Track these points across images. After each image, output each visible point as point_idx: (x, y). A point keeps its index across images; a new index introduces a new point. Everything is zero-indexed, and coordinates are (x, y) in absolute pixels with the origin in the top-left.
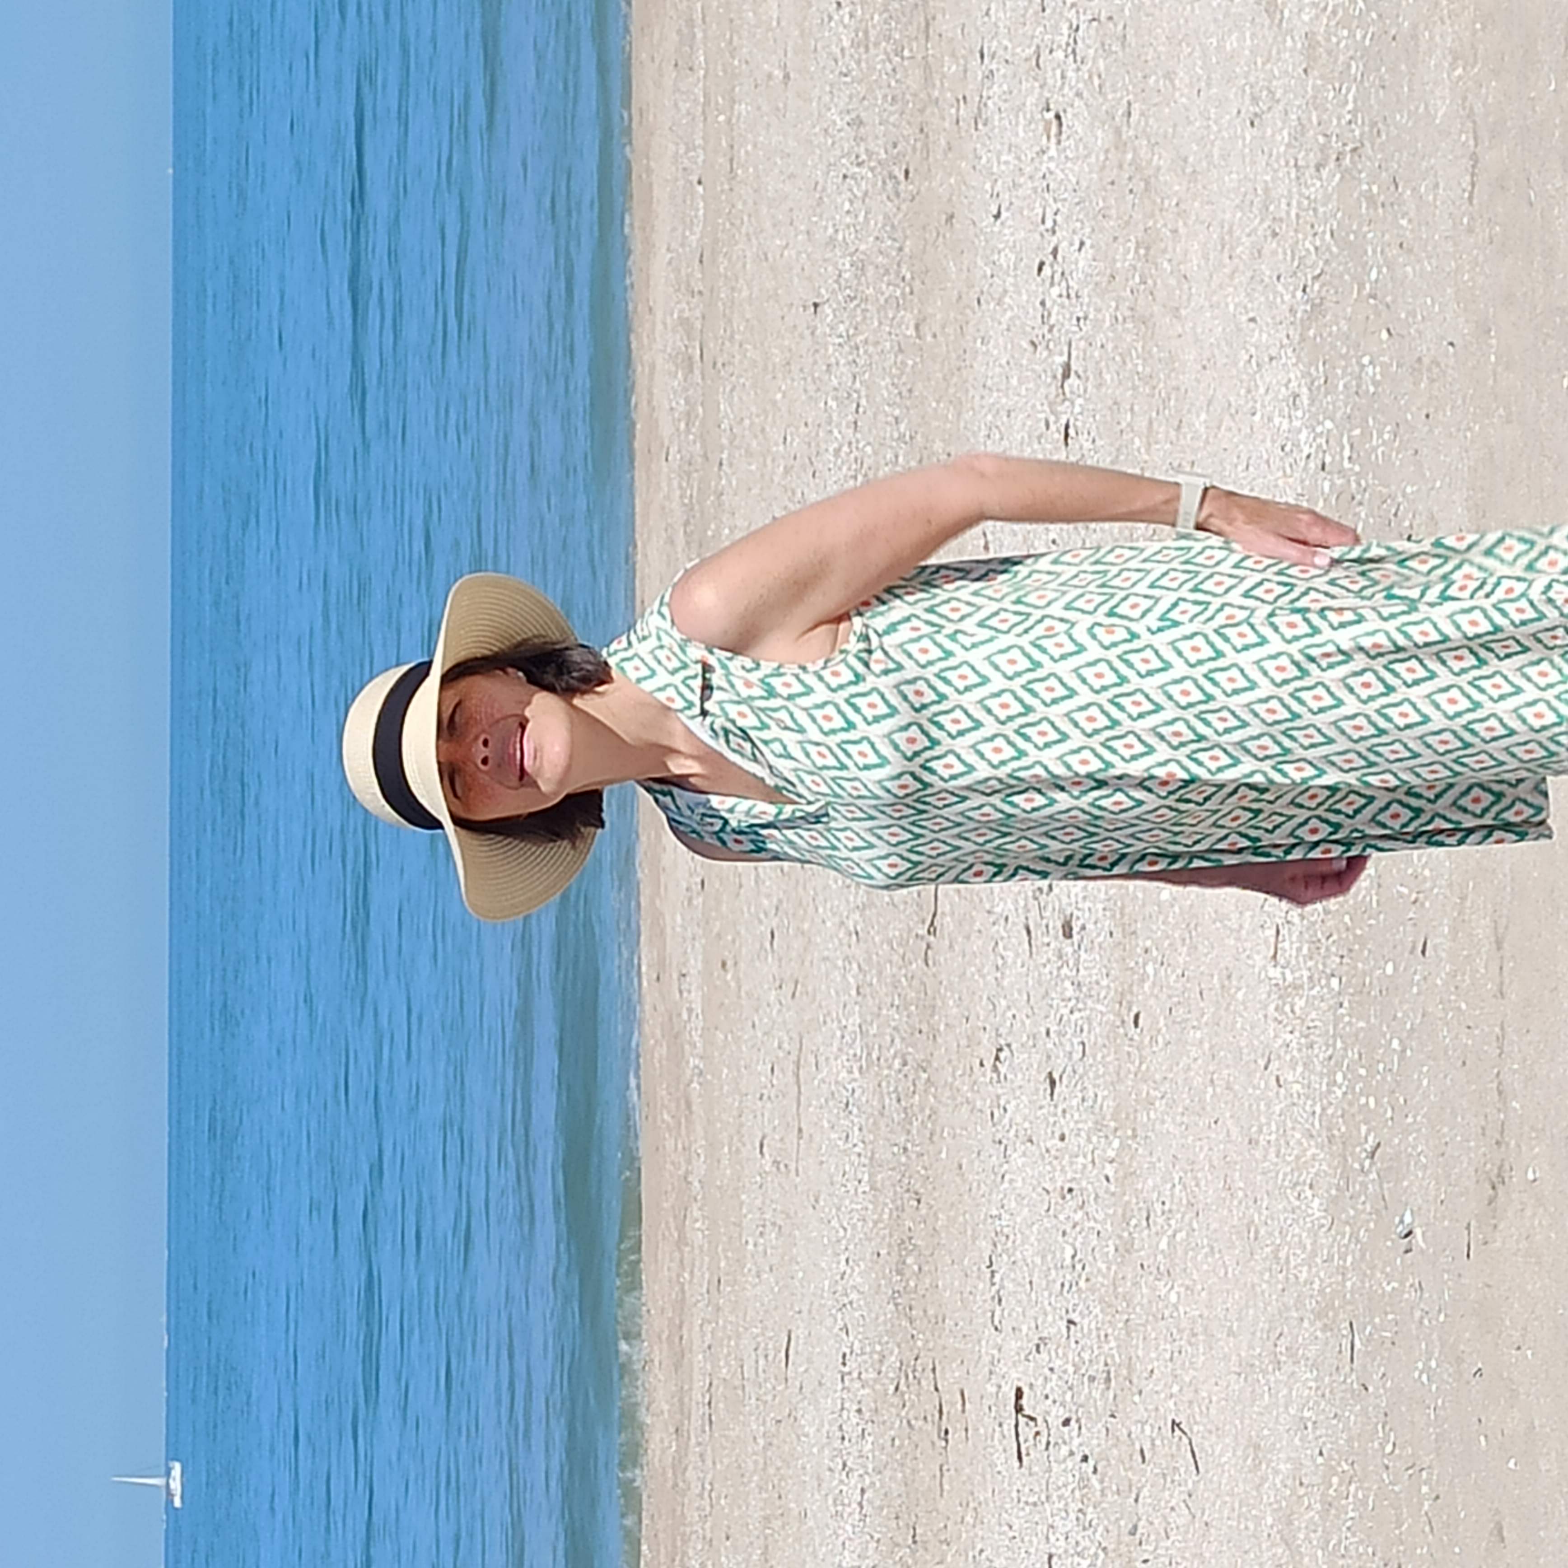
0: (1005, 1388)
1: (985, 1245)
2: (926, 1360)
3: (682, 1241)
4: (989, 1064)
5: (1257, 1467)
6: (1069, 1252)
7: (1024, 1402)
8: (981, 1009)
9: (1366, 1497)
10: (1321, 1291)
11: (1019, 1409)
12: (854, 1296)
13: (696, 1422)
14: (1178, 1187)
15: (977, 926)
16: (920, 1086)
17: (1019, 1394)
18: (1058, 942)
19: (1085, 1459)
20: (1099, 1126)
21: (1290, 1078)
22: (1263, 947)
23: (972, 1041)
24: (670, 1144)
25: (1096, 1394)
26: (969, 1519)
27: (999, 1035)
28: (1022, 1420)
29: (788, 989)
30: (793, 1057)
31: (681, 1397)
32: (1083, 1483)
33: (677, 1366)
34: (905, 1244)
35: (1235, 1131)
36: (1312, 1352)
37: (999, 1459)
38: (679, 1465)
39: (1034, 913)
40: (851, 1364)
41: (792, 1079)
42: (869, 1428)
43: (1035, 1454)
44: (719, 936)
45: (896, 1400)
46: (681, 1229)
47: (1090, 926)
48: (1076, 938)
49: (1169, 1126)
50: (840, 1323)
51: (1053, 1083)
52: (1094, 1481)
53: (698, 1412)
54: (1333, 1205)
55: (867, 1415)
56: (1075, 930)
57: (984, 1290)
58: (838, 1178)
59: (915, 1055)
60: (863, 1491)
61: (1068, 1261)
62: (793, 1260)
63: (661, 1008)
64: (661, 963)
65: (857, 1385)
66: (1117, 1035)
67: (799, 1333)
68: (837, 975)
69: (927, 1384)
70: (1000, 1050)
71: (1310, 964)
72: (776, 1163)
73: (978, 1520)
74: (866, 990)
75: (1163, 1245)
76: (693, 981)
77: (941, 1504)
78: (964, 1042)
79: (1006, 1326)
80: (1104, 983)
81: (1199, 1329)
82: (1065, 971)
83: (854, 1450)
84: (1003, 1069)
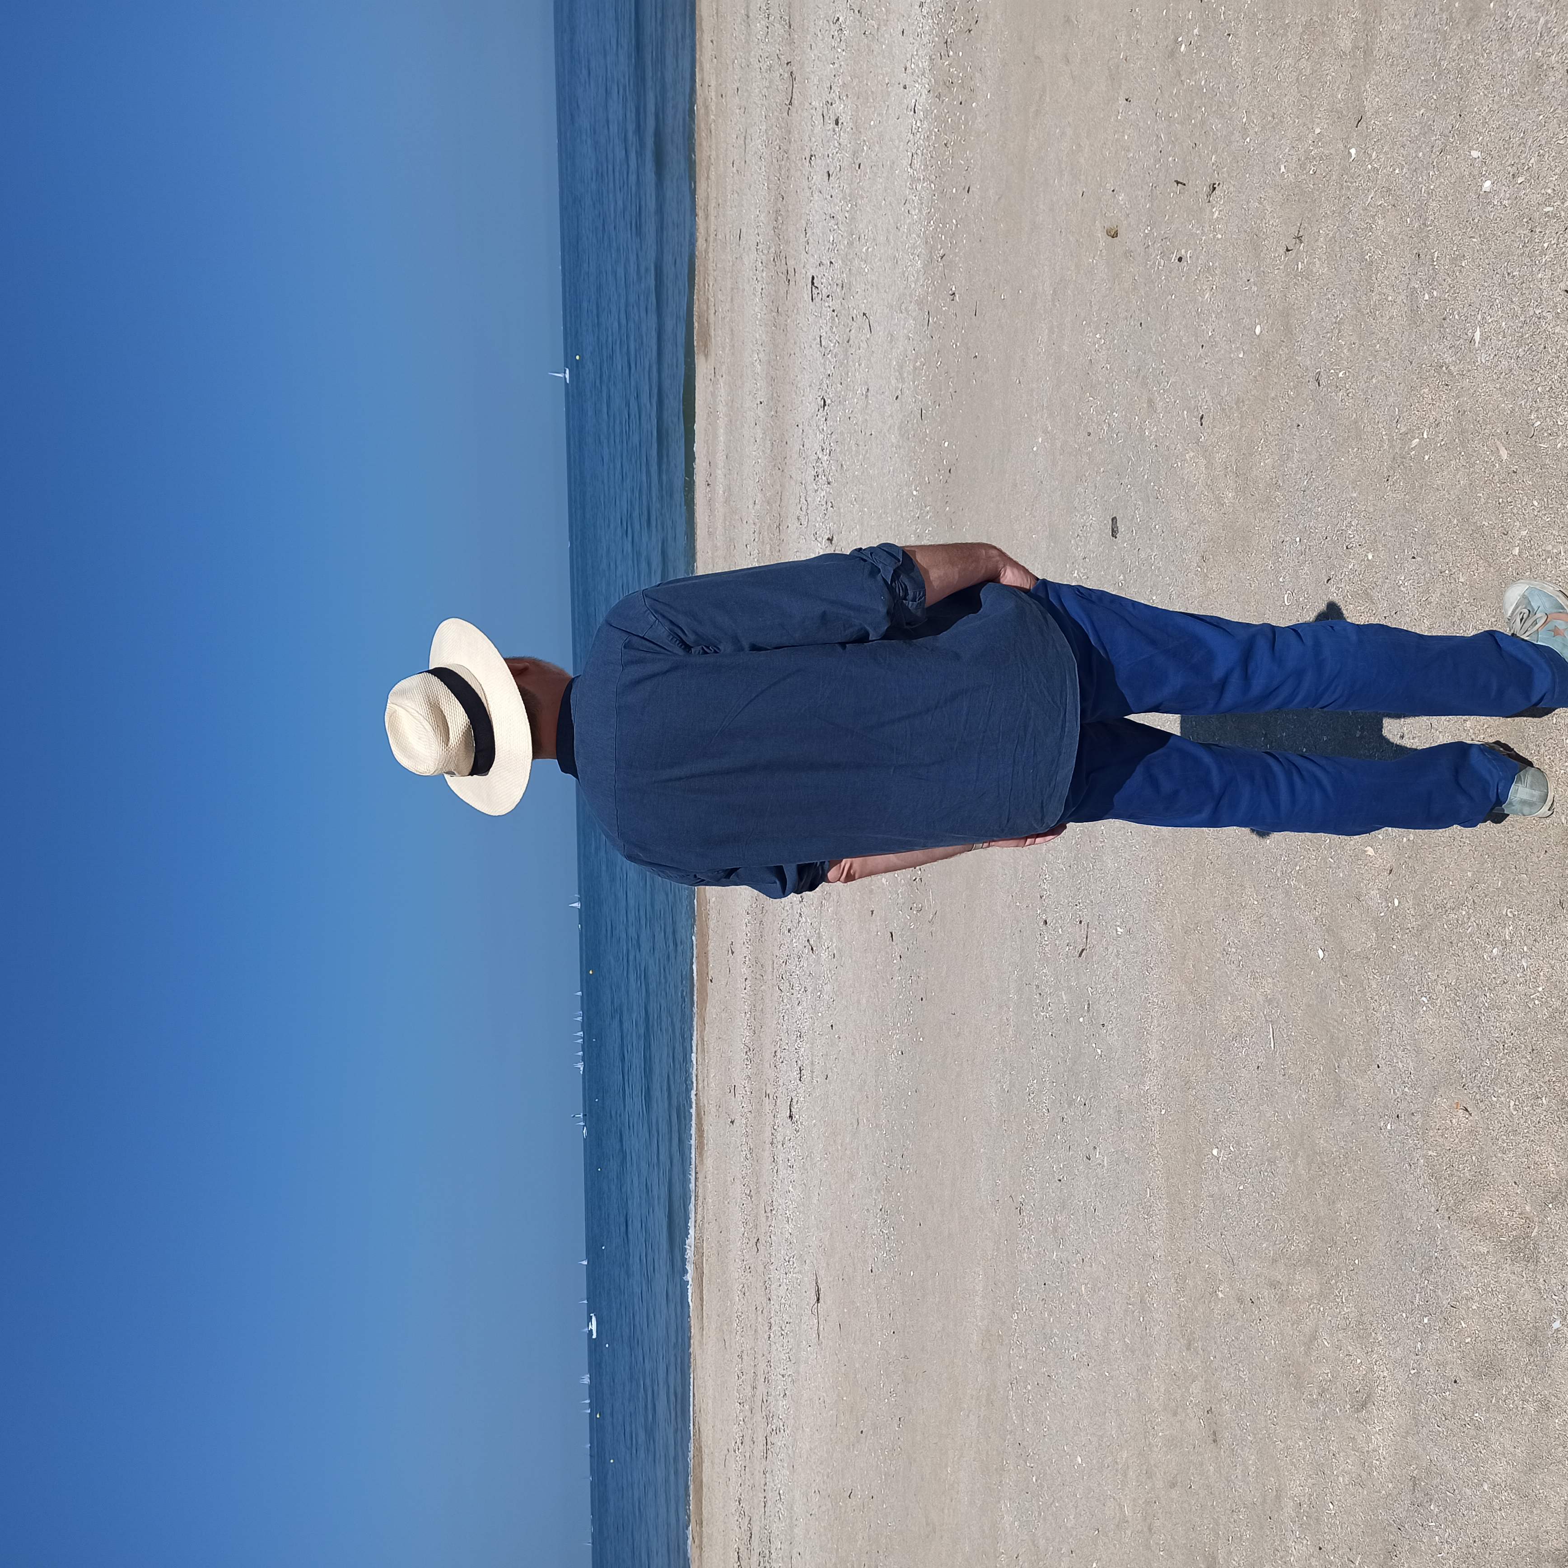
0: (809, 274)
1: (804, 222)
2: (783, 254)
3: (708, 178)
4: (808, 159)
5: (891, 342)
6: (832, 238)
7: (815, 281)
8: (806, 138)
9: (929, 375)
10: (919, 296)
11: (813, 283)
12: (761, 224)
14: (870, 232)
15: (806, 107)
16: (785, 159)
17: (813, 278)
18: (832, 125)
19: (834, 310)
20: (844, 198)
21: (913, 213)
22: (906, 158)
23: (803, 149)
25: (838, 290)
26: (795, 311)
27: (811, 150)
28: (814, 288)
30: (744, 134)
31: (707, 229)
32: (833, 318)
34: (778, 211)
35: (892, 221)
36: (914, 314)
37: (806, 297)
38: (706, 252)
39: (825, 110)
40: (760, 246)
41: (743, 142)
42: (765, 269)
43: (817, 301)
44: (720, 85)
45: (773, 263)
47: (845, 124)
48: (840, 126)
49: (868, 209)
50: (756, 232)
52: (836, 319)
53: (712, 236)
54: (925, 266)
55: (764, 264)
56: (840, 124)
57: (803, 239)
58: (757, 182)
59: (784, 147)
60: (762, 289)
61: (831, 241)
62: (742, 205)
63: (702, 96)
64: (702, 80)
65: (761, 254)
66: (852, 167)
68: (758, 110)
69: (783, 262)
70: (812, 156)
71: (924, 173)
72: (737, 171)
73: (798, 313)
74: (768, 117)
75: (864, 250)
76: (713, 88)
77: (787, 303)
78: (800, 148)
79: (810, 253)
80: (849, 146)
81: (874, 284)
82: (835, 136)
83: (760, 275)
84: (812, 163)
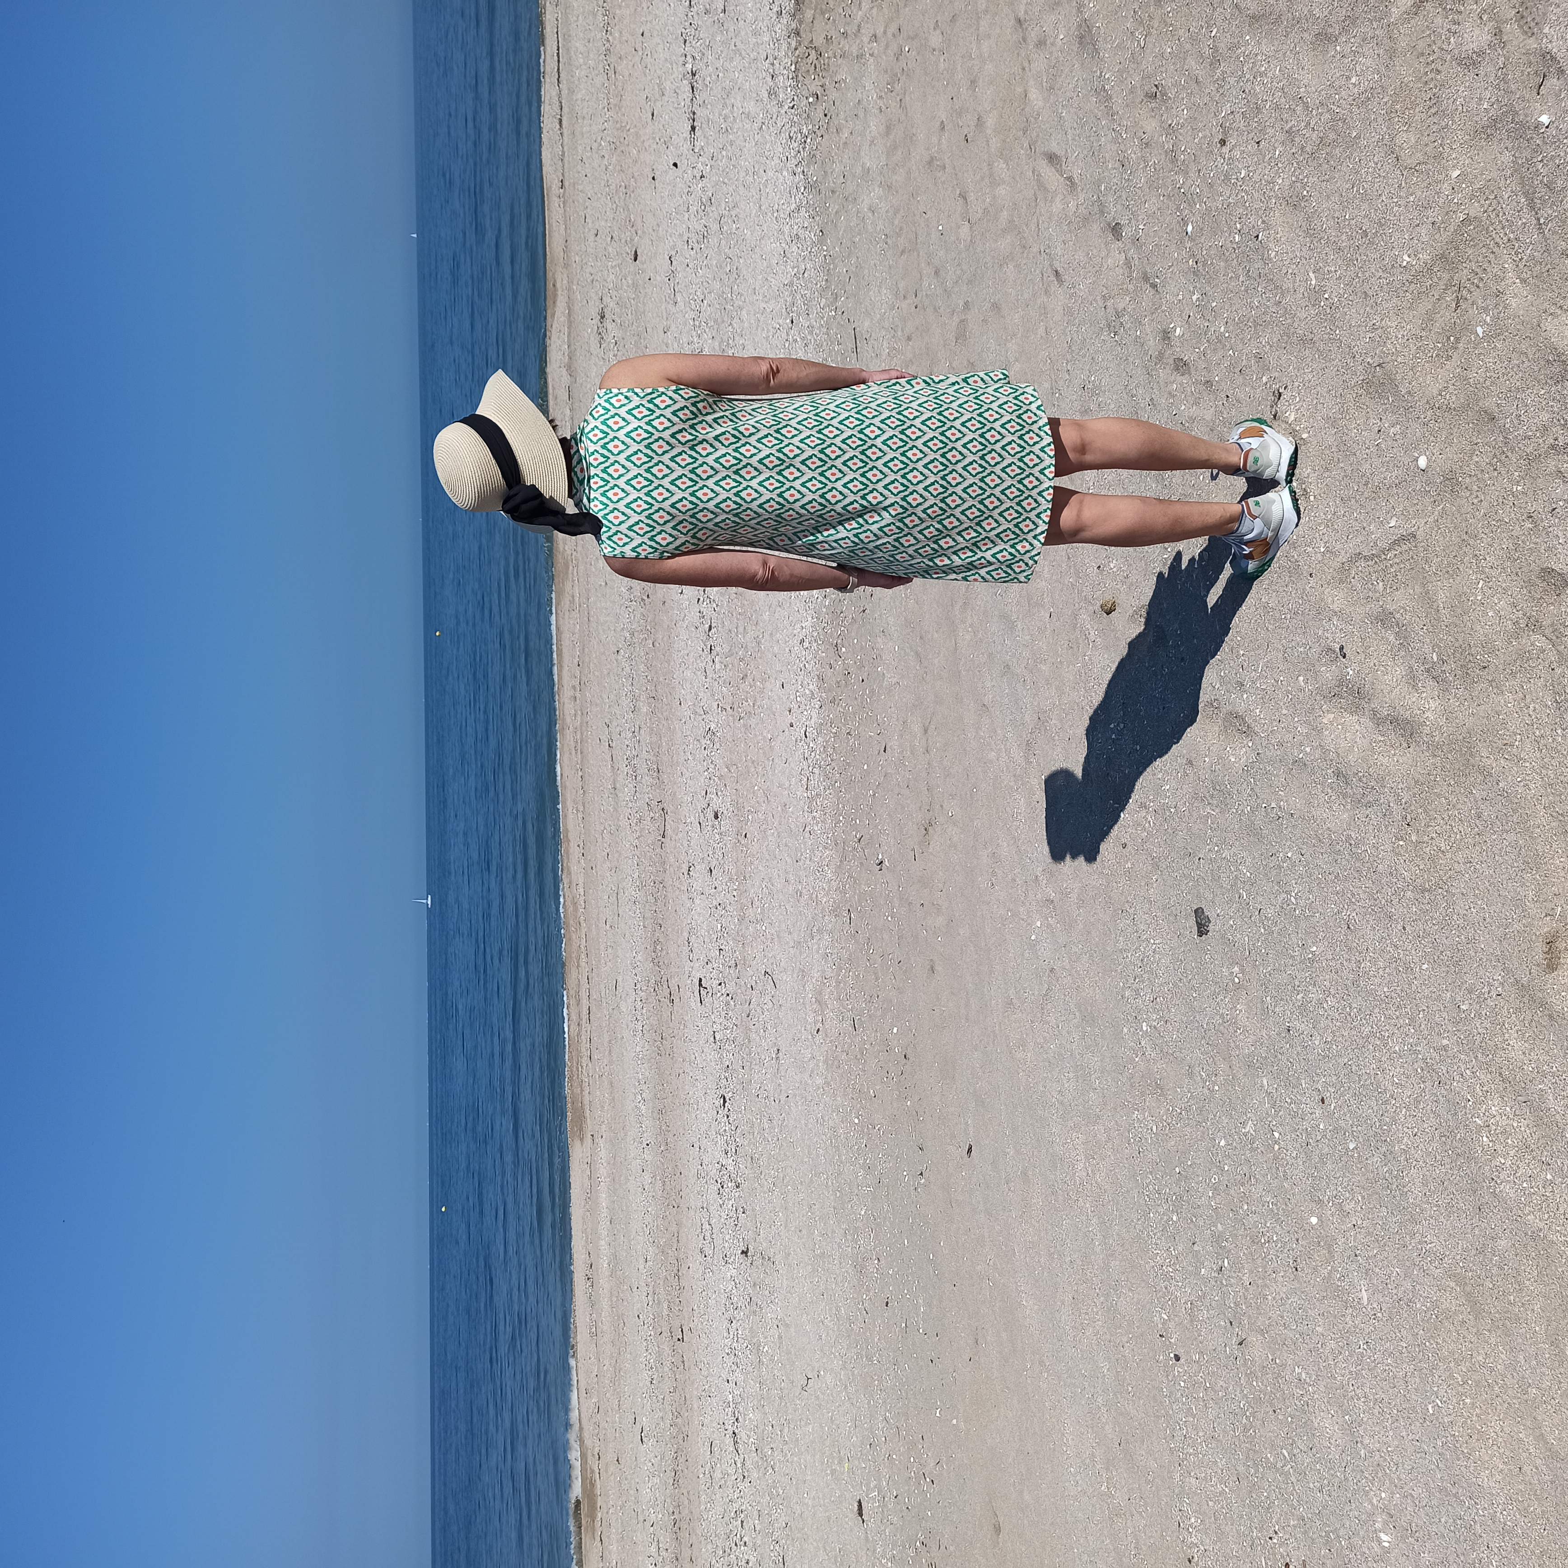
0: (695, 980)
1: (686, 934)
2: (665, 978)
4: (686, 874)
6: (719, 926)
7: (702, 983)
8: (683, 856)
11: (700, 985)
12: (638, 963)
13: (584, 1021)
14: (764, 890)
15: (680, 829)
16: (660, 889)
17: (700, 980)
19: (728, 995)
23: (679, 868)
24: (574, 937)
25: (732, 972)
26: (682, 1027)
27: (690, 862)
28: (702, 989)
29: (613, 871)
30: (616, 891)
32: (728, 1004)
33: (578, 1005)
37: (693, 1005)
40: (638, 986)
41: (616, 899)
42: (645, 1005)
43: (707, 1000)
45: (654, 994)
46: (578, 963)
47: (725, 812)
50: (634, 973)
51: (711, 871)
55: (644, 1001)
57: (686, 949)
58: (632, 926)
59: (658, 879)
60: (643, 1026)
61: (719, 929)
62: (617, 956)
65: (640, 992)
67: (620, 980)
69: (665, 986)
70: (690, 867)
72: (611, 927)
73: (685, 1027)
74: (641, 863)
77: (671, 1024)
78: (676, 869)
79: (695, 959)
83: (640, 1013)
84: (691, 873)
